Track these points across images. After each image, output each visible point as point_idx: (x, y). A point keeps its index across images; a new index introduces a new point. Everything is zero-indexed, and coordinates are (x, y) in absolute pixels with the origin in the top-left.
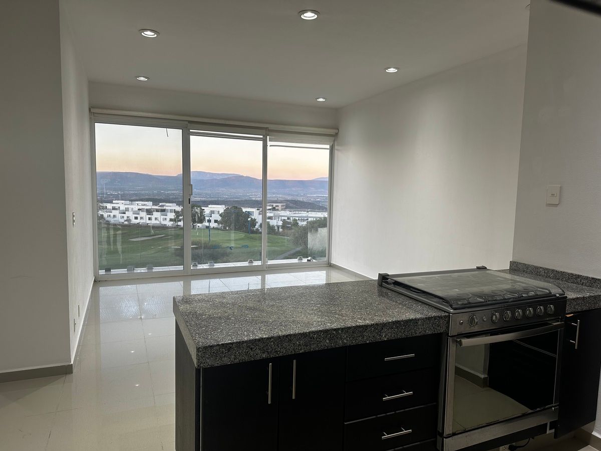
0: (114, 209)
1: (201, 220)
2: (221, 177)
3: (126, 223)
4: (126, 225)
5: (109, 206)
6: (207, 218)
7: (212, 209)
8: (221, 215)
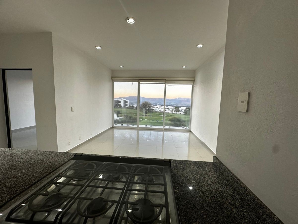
0: (157, 107)
1: (179, 112)
2: (186, 99)
3: (159, 111)
4: (159, 112)
5: (156, 107)
6: (180, 111)
7: (182, 108)
8: (184, 110)
